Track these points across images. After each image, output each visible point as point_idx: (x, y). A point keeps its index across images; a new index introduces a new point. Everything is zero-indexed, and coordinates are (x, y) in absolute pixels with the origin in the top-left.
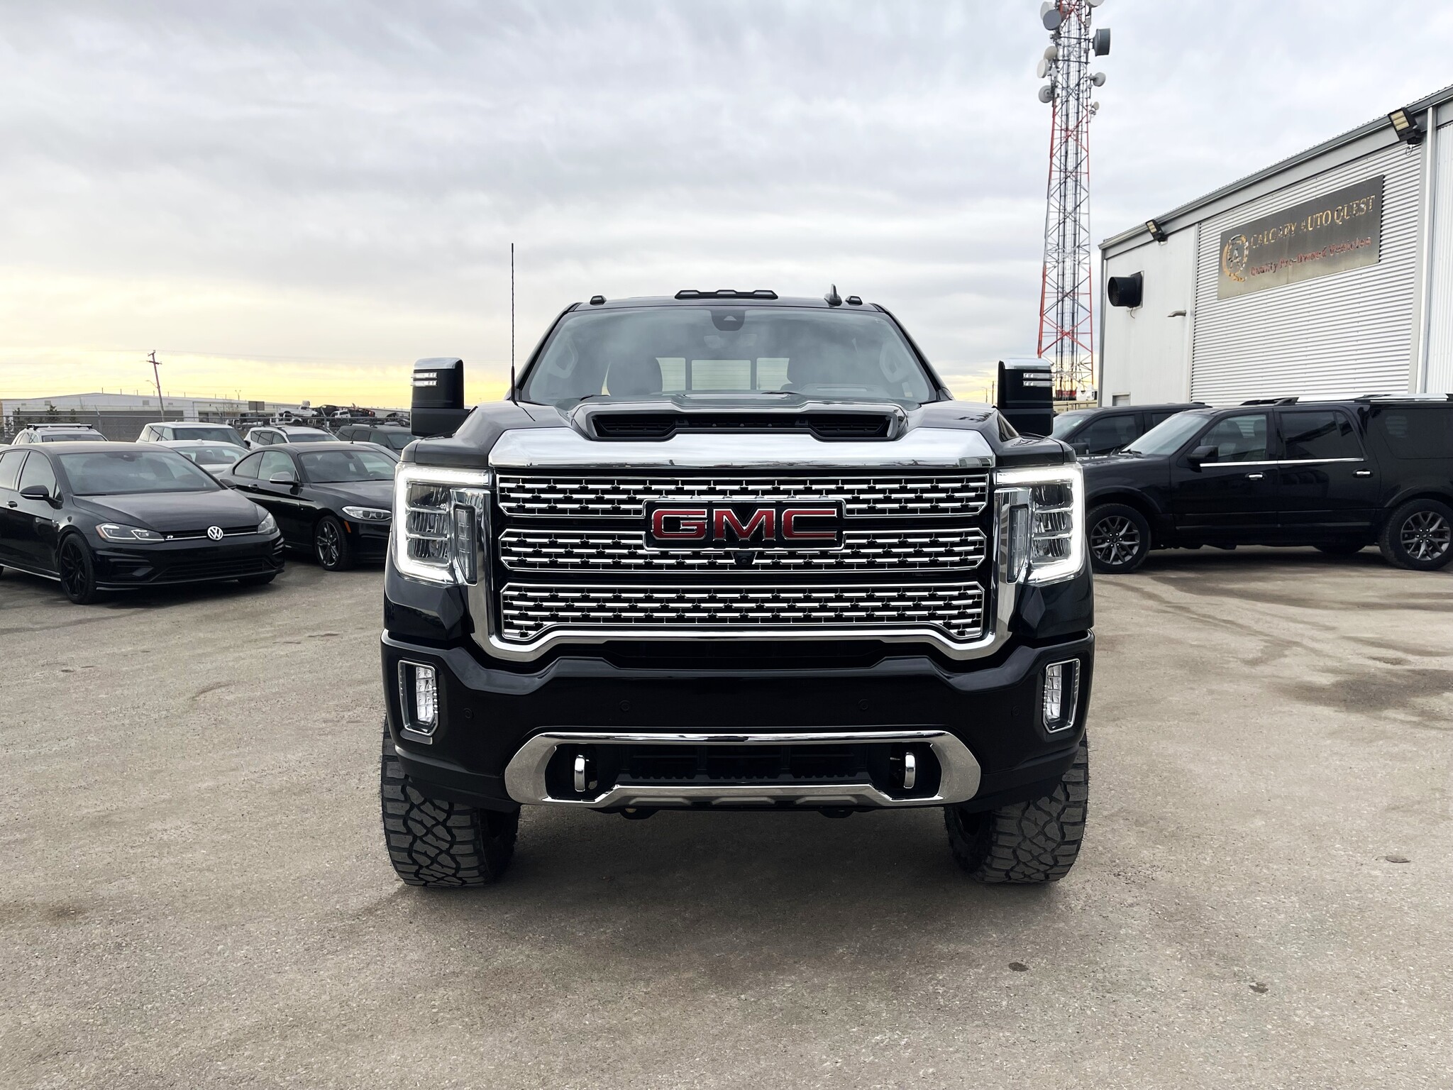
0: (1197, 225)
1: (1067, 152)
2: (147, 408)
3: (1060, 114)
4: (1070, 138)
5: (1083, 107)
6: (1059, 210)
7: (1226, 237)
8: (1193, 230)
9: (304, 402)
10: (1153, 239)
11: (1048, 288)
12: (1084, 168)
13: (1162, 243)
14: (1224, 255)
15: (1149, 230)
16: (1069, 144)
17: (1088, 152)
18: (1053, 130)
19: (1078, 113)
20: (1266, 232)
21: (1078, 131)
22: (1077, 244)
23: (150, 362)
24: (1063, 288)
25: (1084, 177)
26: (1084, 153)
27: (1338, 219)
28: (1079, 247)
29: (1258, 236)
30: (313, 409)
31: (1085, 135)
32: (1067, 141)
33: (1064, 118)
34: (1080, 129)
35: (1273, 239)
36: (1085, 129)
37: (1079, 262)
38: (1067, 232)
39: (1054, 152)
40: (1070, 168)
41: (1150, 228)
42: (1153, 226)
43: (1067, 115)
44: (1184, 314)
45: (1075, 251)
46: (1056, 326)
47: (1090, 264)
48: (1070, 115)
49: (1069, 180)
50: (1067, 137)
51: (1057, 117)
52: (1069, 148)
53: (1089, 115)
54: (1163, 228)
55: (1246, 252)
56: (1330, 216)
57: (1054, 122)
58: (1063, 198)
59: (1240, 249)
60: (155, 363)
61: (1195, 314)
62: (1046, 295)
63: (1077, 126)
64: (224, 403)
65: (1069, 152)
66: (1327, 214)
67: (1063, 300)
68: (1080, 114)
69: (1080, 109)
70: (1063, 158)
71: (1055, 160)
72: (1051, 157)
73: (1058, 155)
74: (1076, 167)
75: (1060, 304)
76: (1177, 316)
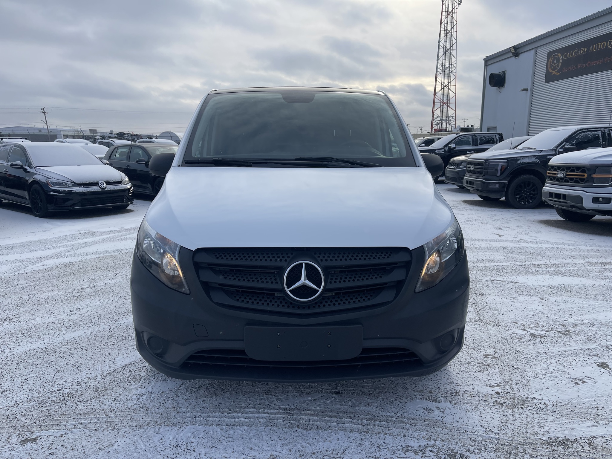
0: (535, 49)
1: (447, 22)
2: (40, 133)
3: (445, 4)
4: (449, 16)
5: (455, 2)
6: (443, 48)
7: (550, 54)
8: (533, 52)
9: (111, 131)
10: (512, 55)
11: (438, 83)
12: (455, 29)
13: (516, 57)
14: (549, 62)
15: (511, 51)
16: (449, 18)
17: (457, 22)
18: (442, 12)
19: (453, 4)
20: (571, 52)
21: (453, 12)
22: (451, 64)
23: (42, 112)
24: (444, 83)
25: (455, 33)
26: (455, 23)
27: (609, 45)
28: (451, 65)
29: (567, 54)
30: (115, 134)
31: (455, 14)
32: (448, 17)
33: (447, 6)
34: (454, 12)
35: (574, 55)
36: (456, 12)
37: (451, 72)
38: (446, 58)
39: (442, 21)
40: (449, 29)
41: (511, 50)
42: (513, 49)
43: (448, 5)
44: (527, 90)
45: (450, 66)
46: (440, 100)
47: (456, 72)
48: (449, 5)
49: (448, 34)
50: (448, 15)
51: (444, 6)
52: (449, 20)
53: (458, 5)
54: (517, 50)
55: (561, 61)
56: (605, 44)
57: (442, 8)
58: (445, 43)
59: (558, 60)
60: (45, 113)
61: (532, 90)
62: (437, 86)
63: (452, 10)
64: (74, 132)
65: (449, 22)
66: (604, 43)
67: (443, 88)
68: (454, 4)
69: (454, 3)
70: (446, 25)
71: (443, 26)
72: (441, 24)
73: (444, 23)
74: (451, 29)
75: (442, 90)
76: (524, 91)
